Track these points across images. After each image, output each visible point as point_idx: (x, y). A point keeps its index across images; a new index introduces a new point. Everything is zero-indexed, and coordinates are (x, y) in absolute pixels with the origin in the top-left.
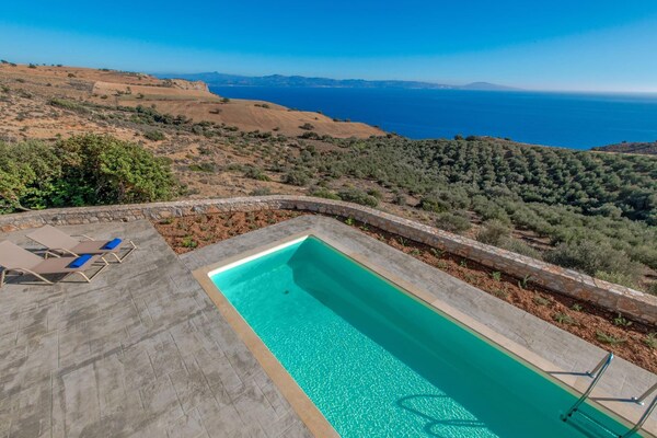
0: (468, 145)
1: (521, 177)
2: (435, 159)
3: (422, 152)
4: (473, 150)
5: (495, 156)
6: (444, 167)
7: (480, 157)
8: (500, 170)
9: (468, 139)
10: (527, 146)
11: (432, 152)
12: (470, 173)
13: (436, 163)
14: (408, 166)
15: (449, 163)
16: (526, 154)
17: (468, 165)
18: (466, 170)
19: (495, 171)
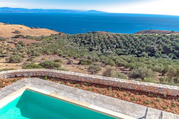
0: (94, 35)
1: (115, 46)
2: (82, 42)
3: (76, 40)
4: (96, 37)
5: (104, 39)
6: (86, 45)
7: (99, 40)
8: (107, 44)
9: (93, 33)
10: (114, 34)
11: (80, 39)
12: (97, 46)
13: (82, 44)
14: (71, 46)
15: (88, 43)
16: (114, 37)
17: (95, 43)
18: (95, 46)
19: (106, 44)
